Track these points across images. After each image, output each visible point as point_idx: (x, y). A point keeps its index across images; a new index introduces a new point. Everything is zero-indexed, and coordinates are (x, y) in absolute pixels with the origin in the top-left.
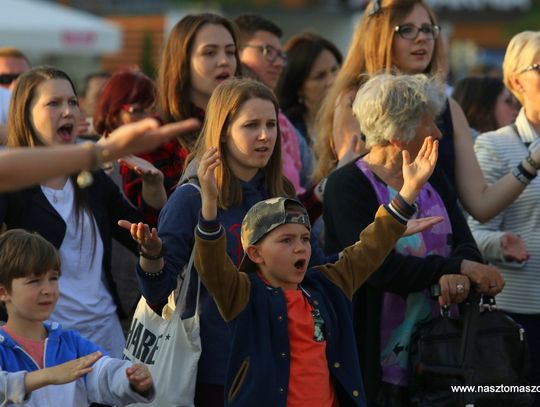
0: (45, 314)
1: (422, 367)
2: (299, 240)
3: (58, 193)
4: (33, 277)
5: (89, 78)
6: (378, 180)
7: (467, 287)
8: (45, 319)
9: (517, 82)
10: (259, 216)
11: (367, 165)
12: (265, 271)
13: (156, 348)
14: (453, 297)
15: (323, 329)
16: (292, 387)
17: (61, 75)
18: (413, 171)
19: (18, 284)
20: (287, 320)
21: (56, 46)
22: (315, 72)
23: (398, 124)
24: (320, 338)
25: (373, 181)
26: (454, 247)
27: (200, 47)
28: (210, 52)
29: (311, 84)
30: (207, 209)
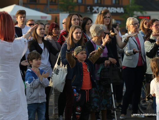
0: (39, 66)
1: (102, 77)
2: (84, 54)
3: (41, 45)
4: (36, 59)
5: (46, 24)
6: (94, 43)
7: (110, 62)
8: (39, 67)
9: (129, 27)
10: (77, 50)
11: (92, 41)
12: (78, 59)
13: (59, 72)
14: (107, 65)
15: (89, 70)
16: (83, 80)
17: (42, 24)
18: (104, 41)
19: (34, 61)
20: (83, 68)
21: (40, 19)
22: (87, 24)
23: (97, 33)
24: (88, 71)
25: (93, 44)
26: (108, 55)
27: (73, 19)
28: (74, 20)
29: (87, 26)
30: (68, 48)
